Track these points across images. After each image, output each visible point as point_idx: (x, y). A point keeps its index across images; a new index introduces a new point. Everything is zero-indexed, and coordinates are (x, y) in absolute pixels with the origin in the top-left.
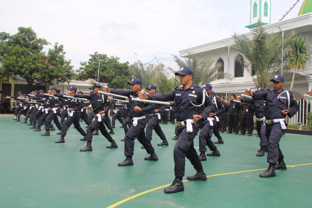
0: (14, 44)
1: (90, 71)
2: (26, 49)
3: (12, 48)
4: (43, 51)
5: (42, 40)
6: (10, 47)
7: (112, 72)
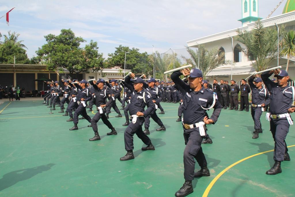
0: (58, 43)
1: (117, 61)
2: (68, 46)
3: (58, 46)
4: (80, 46)
5: (79, 38)
6: (56, 45)
7: (134, 61)
